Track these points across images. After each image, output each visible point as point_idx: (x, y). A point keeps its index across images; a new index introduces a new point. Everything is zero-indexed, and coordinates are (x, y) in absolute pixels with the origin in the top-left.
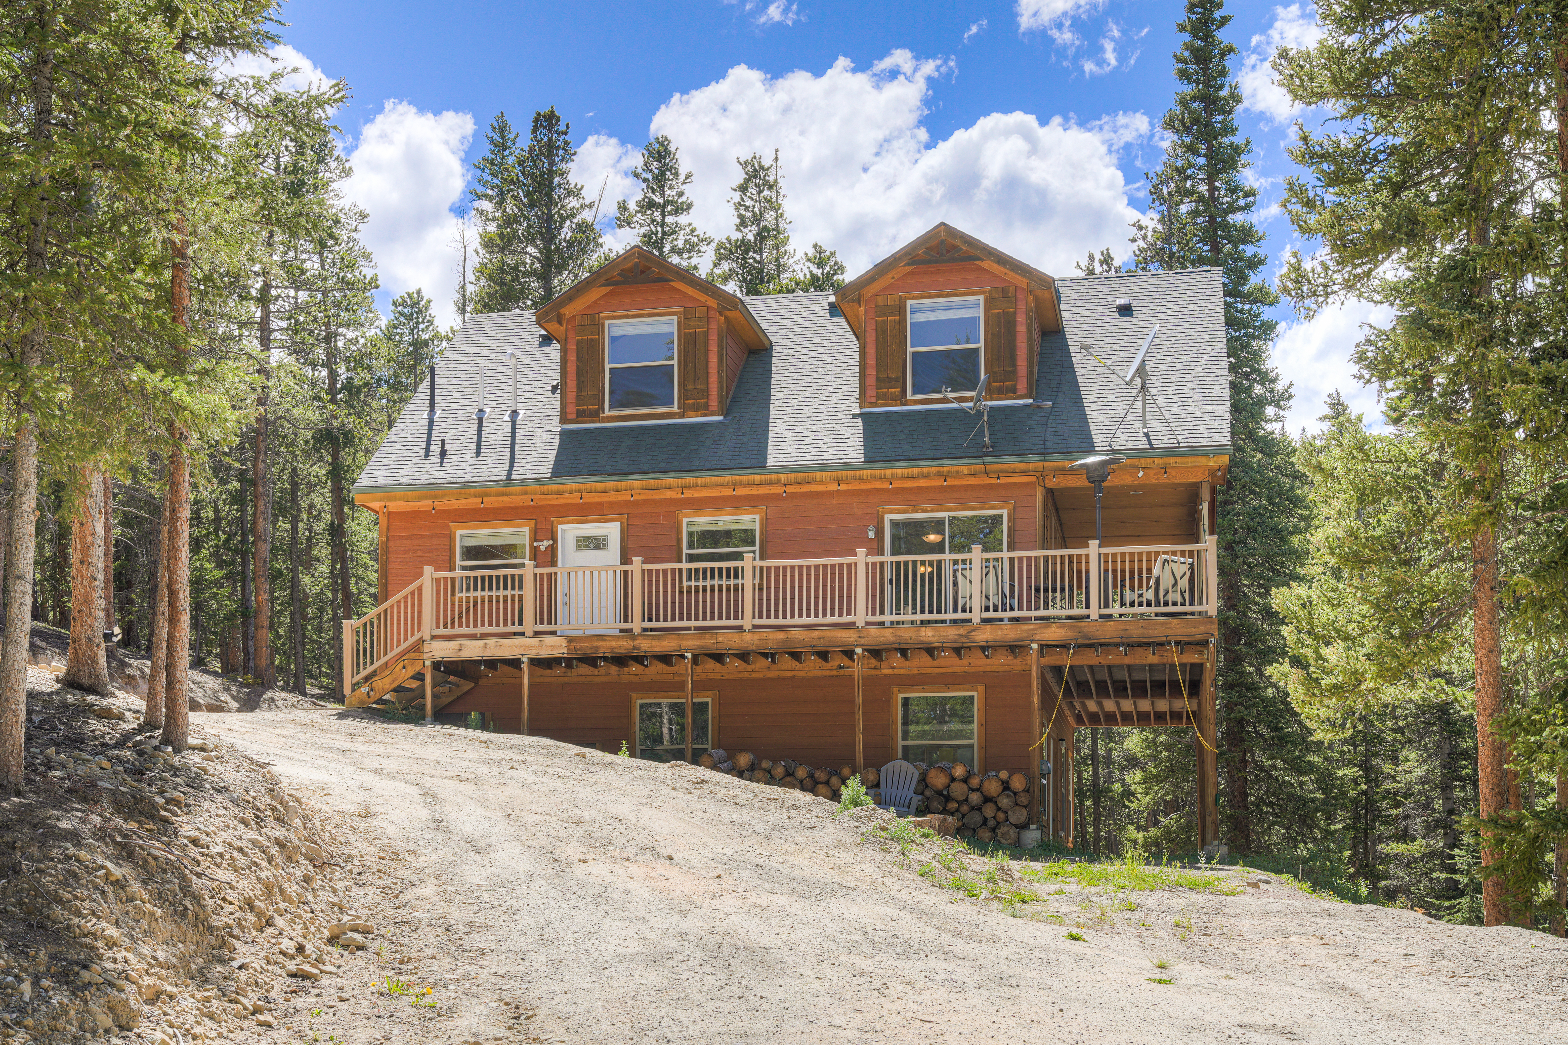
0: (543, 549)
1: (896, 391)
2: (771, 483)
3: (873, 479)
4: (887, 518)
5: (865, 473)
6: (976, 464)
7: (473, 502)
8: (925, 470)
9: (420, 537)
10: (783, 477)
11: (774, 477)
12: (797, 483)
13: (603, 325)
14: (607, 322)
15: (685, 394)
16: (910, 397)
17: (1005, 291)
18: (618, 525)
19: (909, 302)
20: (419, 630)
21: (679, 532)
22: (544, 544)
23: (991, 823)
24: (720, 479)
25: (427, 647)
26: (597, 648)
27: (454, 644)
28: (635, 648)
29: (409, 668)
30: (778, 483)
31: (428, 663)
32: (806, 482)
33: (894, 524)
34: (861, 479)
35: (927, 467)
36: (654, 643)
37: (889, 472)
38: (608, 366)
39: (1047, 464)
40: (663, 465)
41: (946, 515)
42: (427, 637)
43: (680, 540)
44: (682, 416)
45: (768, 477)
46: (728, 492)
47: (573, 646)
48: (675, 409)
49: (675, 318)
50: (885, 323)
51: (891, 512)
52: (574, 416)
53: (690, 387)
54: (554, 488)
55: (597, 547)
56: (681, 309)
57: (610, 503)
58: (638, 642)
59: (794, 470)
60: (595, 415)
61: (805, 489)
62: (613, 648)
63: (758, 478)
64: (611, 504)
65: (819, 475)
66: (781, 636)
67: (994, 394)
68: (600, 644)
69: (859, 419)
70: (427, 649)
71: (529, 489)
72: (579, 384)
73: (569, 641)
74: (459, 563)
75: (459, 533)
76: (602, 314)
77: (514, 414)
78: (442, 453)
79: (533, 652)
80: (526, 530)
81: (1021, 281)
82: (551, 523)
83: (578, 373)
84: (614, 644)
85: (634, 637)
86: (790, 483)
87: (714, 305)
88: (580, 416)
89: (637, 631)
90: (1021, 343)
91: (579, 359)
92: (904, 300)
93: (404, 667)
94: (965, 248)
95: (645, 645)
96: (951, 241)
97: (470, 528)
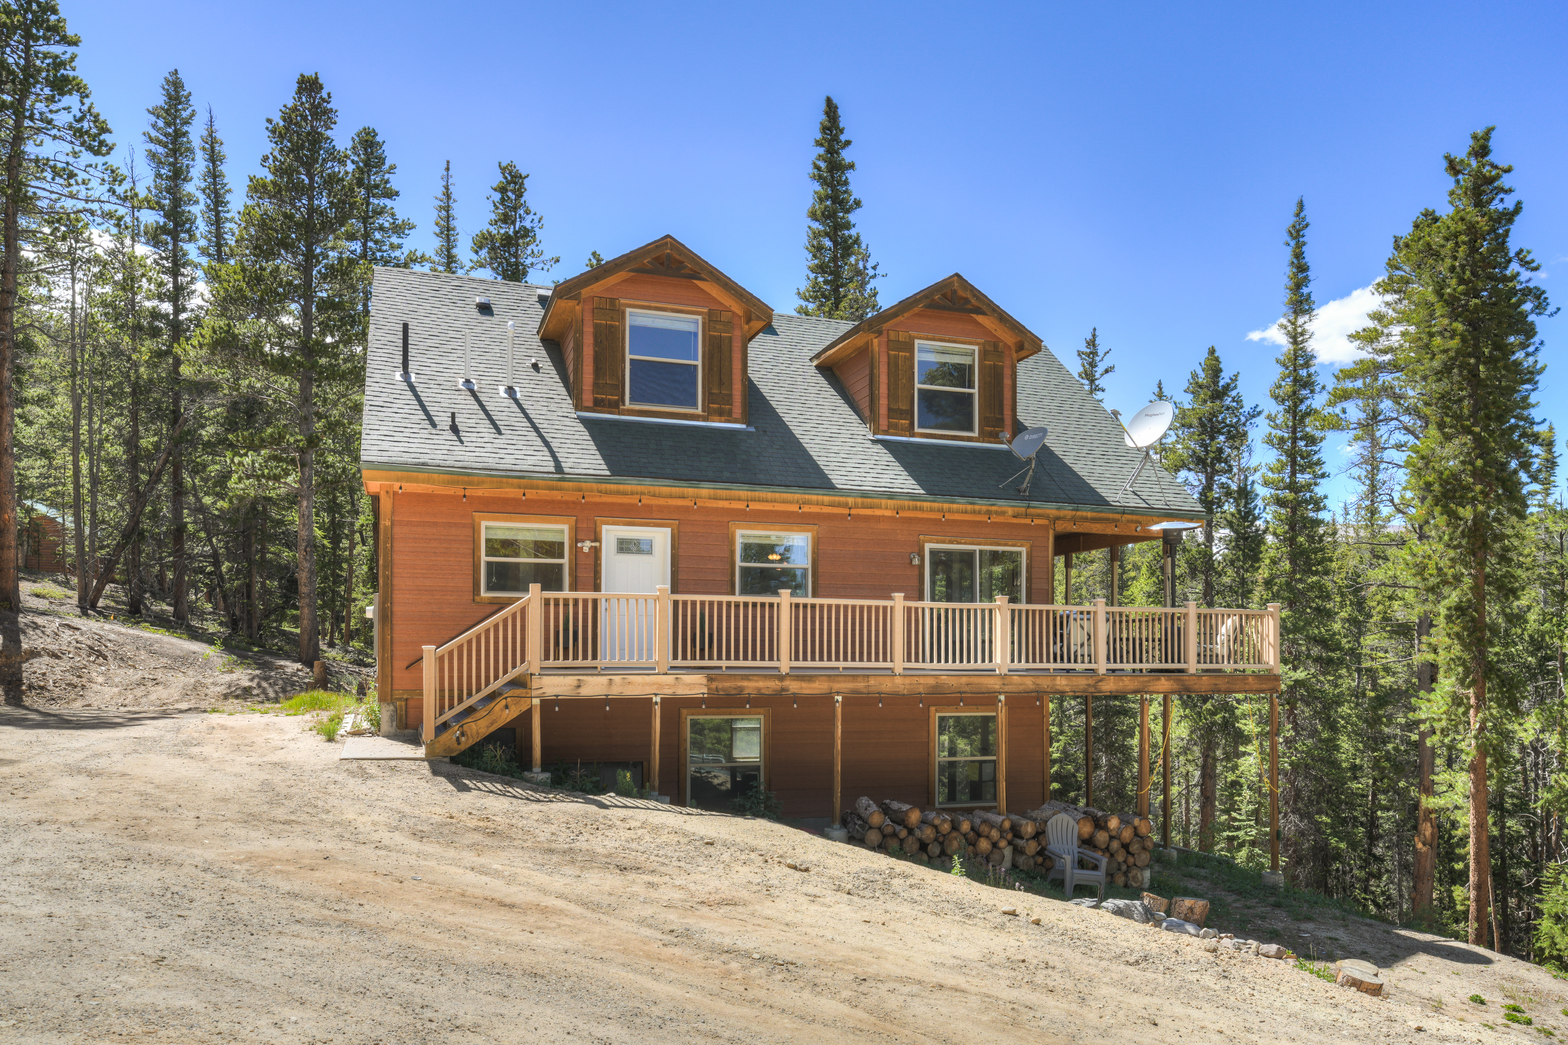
0: (586, 550)
1: (905, 422)
2: (839, 505)
3: (932, 510)
4: (928, 547)
5: (925, 504)
6: (1019, 507)
7: (512, 492)
8: (977, 507)
9: (435, 524)
10: (850, 500)
11: (842, 499)
12: (864, 507)
13: (624, 313)
14: (628, 310)
15: (709, 397)
16: (917, 430)
17: (995, 346)
18: (668, 531)
19: (917, 342)
20: (523, 661)
21: (732, 543)
22: (586, 546)
23: (1124, 867)
24: (789, 496)
25: (535, 683)
26: (741, 689)
27: (571, 680)
28: (783, 689)
29: (513, 708)
30: (846, 505)
31: (536, 702)
32: (871, 507)
33: (933, 553)
34: (921, 509)
35: (982, 505)
36: (804, 685)
37: (946, 506)
38: (628, 357)
39: (1079, 513)
40: (726, 474)
41: (977, 548)
42: (535, 669)
43: (733, 552)
44: (705, 419)
45: (837, 499)
46: (794, 508)
47: (714, 685)
48: (699, 411)
49: (700, 318)
50: (896, 357)
51: (930, 542)
52: (590, 404)
53: (715, 391)
54: (613, 487)
55: (640, 551)
56: (706, 310)
57: (659, 506)
58: (787, 683)
59: (864, 495)
60: (615, 406)
61: (868, 512)
62: (759, 689)
63: (826, 499)
64: (661, 508)
65: (884, 502)
66: (931, 681)
67: (983, 437)
68: (745, 684)
69: (880, 446)
70: (535, 685)
71: (584, 485)
72: (598, 371)
73: (710, 679)
74: (484, 559)
75: (484, 524)
76: (622, 301)
77: (510, 390)
78: (454, 429)
79: (668, 691)
80: (565, 528)
81: (1008, 338)
82: (595, 523)
83: (598, 359)
84: (761, 684)
85: (781, 678)
86: (856, 506)
87: (740, 312)
88: (598, 405)
89: (785, 670)
90: (1007, 394)
91: (597, 342)
92: (914, 338)
93: (507, 707)
94: (973, 301)
95: (794, 687)
96: (961, 293)
97: (497, 519)
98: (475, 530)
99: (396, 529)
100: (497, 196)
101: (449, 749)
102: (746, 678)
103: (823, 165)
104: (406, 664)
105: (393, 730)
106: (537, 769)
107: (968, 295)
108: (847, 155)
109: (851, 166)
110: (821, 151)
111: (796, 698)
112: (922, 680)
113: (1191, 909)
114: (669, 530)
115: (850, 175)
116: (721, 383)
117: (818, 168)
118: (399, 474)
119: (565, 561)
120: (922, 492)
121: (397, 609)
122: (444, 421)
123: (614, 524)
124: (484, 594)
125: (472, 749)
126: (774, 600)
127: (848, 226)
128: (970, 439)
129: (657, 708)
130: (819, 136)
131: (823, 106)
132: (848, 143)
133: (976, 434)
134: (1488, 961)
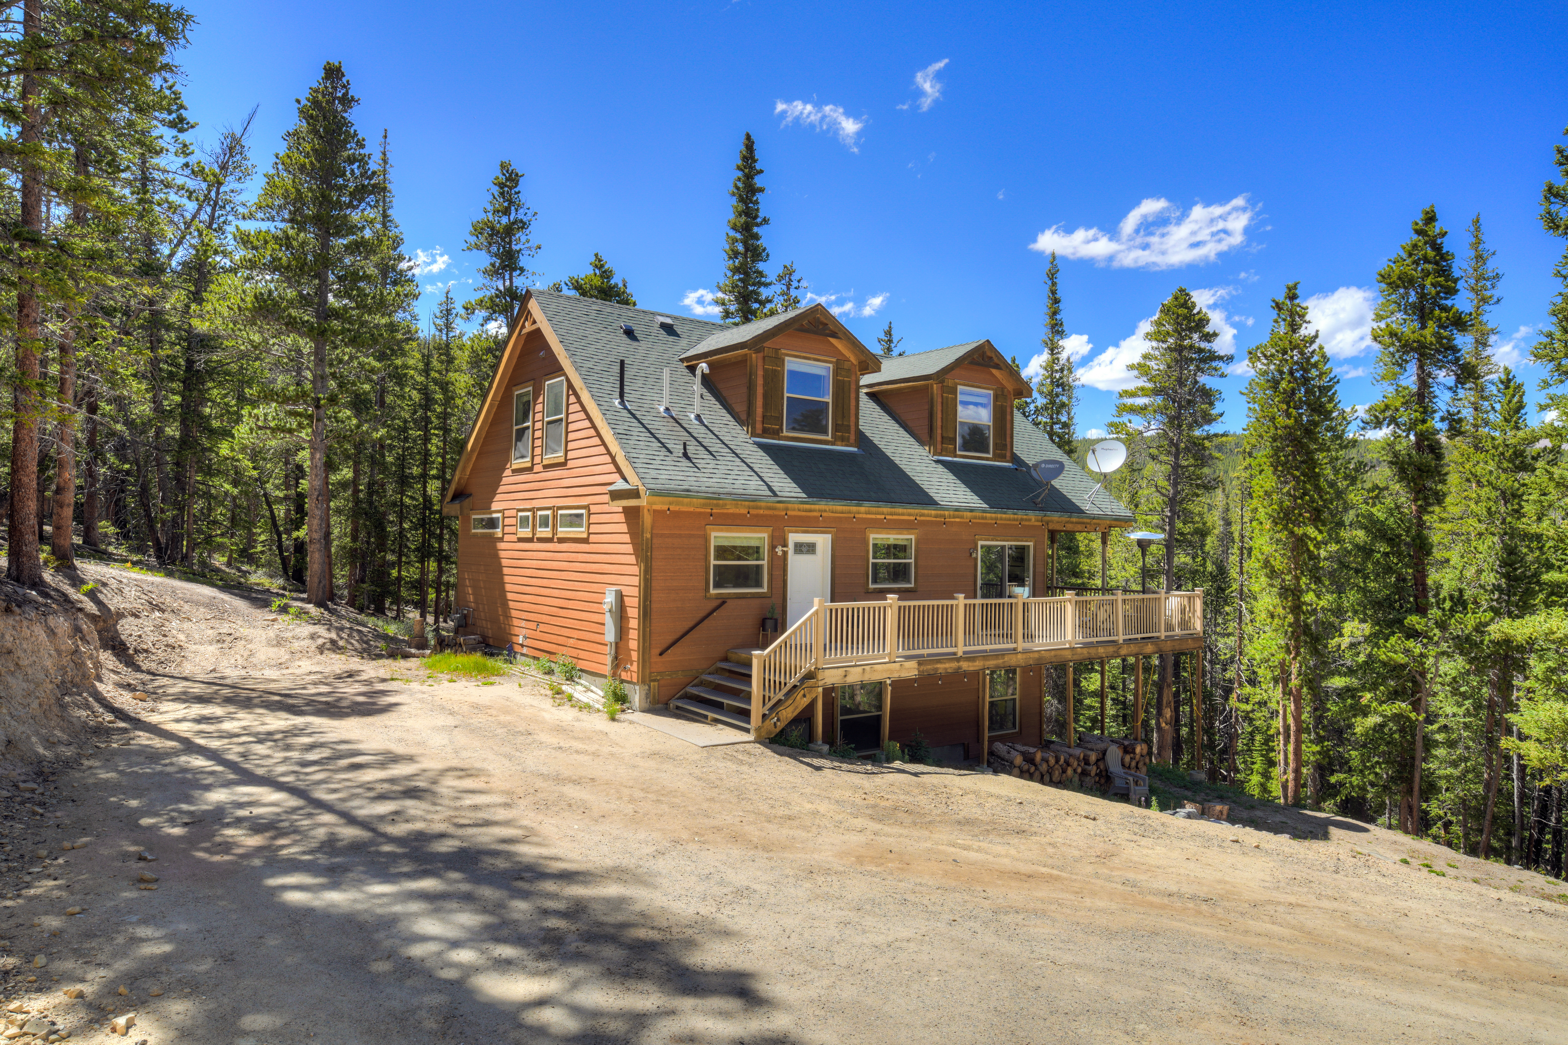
0: (778, 553)
1: (952, 447)
2: (938, 516)
3: (991, 519)
4: (980, 543)
7: (741, 511)
9: (680, 536)
10: (950, 512)
12: (953, 517)
13: (783, 361)
14: (787, 358)
15: (837, 428)
16: (958, 453)
17: (1003, 391)
19: (959, 387)
21: (867, 545)
22: (779, 549)
25: (822, 674)
26: (937, 669)
27: (841, 671)
28: (959, 668)
31: (820, 690)
32: (957, 517)
33: (982, 547)
36: (970, 663)
38: (786, 395)
39: (1063, 518)
40: (873, 494)
41: (1007, 543)
42: (820, 664)
43: (867, 552)
44: (833, 444)
46: (912, 519)
47: (921, 668)
48: (829, 438)
49: (831, 366)
50: (947, 398)
51: (983, 539)
52: (760, 433)
53: (840, 422)
55: (808, 551)
56: (834, 359)
57: (826, 518)
58: (960, 663)
60: (776, 434)
62: (946, 669)
63: (933, 512)
66: (1036, 655)
67: (996, 457)
68: (939, 666)
69: (940, 466)
70: (820, 677)
71: (790, 506)
72: (766, 406)
73: (919, 664)
74: (713, 562)
75: (713, 534)
76: (783, 351)
77: (698, 417)
78: (685, 455)
79: (895, 676)
80: (766, 535)
81: (1010, 386)
82: (784, 531)
83: (765, 396)
84: (947, 665)
85: (958, 660)
86: (950, 517)
87: (855, 362)
88: (765, 433)
89: (960, 654)
90: (1008, 426)
91: (766, 384)
92: (956, 384)
93: (804, 696)
94: (996, 360)
95: (965, 666)
96: (989, 354)
97: (722, 531)
98: (706, 540)
99: (654, 541)
100: (496, 190)
101: (770, 732)
102: (939, 661)
103: (740, 185)
104: (658, 651)
105: (647, 706)
106: (820, 742)
107: (993, 355)
108: (758, 181)
109: (761, 190)
110: (740, 174)
111: (966, 674)
112: (1032, 655)
113: (1221, 812)
114: (830, 536)
115: (759, 196)
116: (843, 417)
117: (738, 188)
118: (671, 499)
119: (765, 563)
120: (985, 506)
121: (654, 606)
122: (678, 450)
123: (796, 532)
124: (713, 591)
125: (782, 731)
126: (954, 602)
127: (756, 237)
128: (987, 459)
129: (890, 688)
130: (740, 163)
131: (743, 139)
132: (761, 172)
133: (990, 456)
134: (1366, 830)
